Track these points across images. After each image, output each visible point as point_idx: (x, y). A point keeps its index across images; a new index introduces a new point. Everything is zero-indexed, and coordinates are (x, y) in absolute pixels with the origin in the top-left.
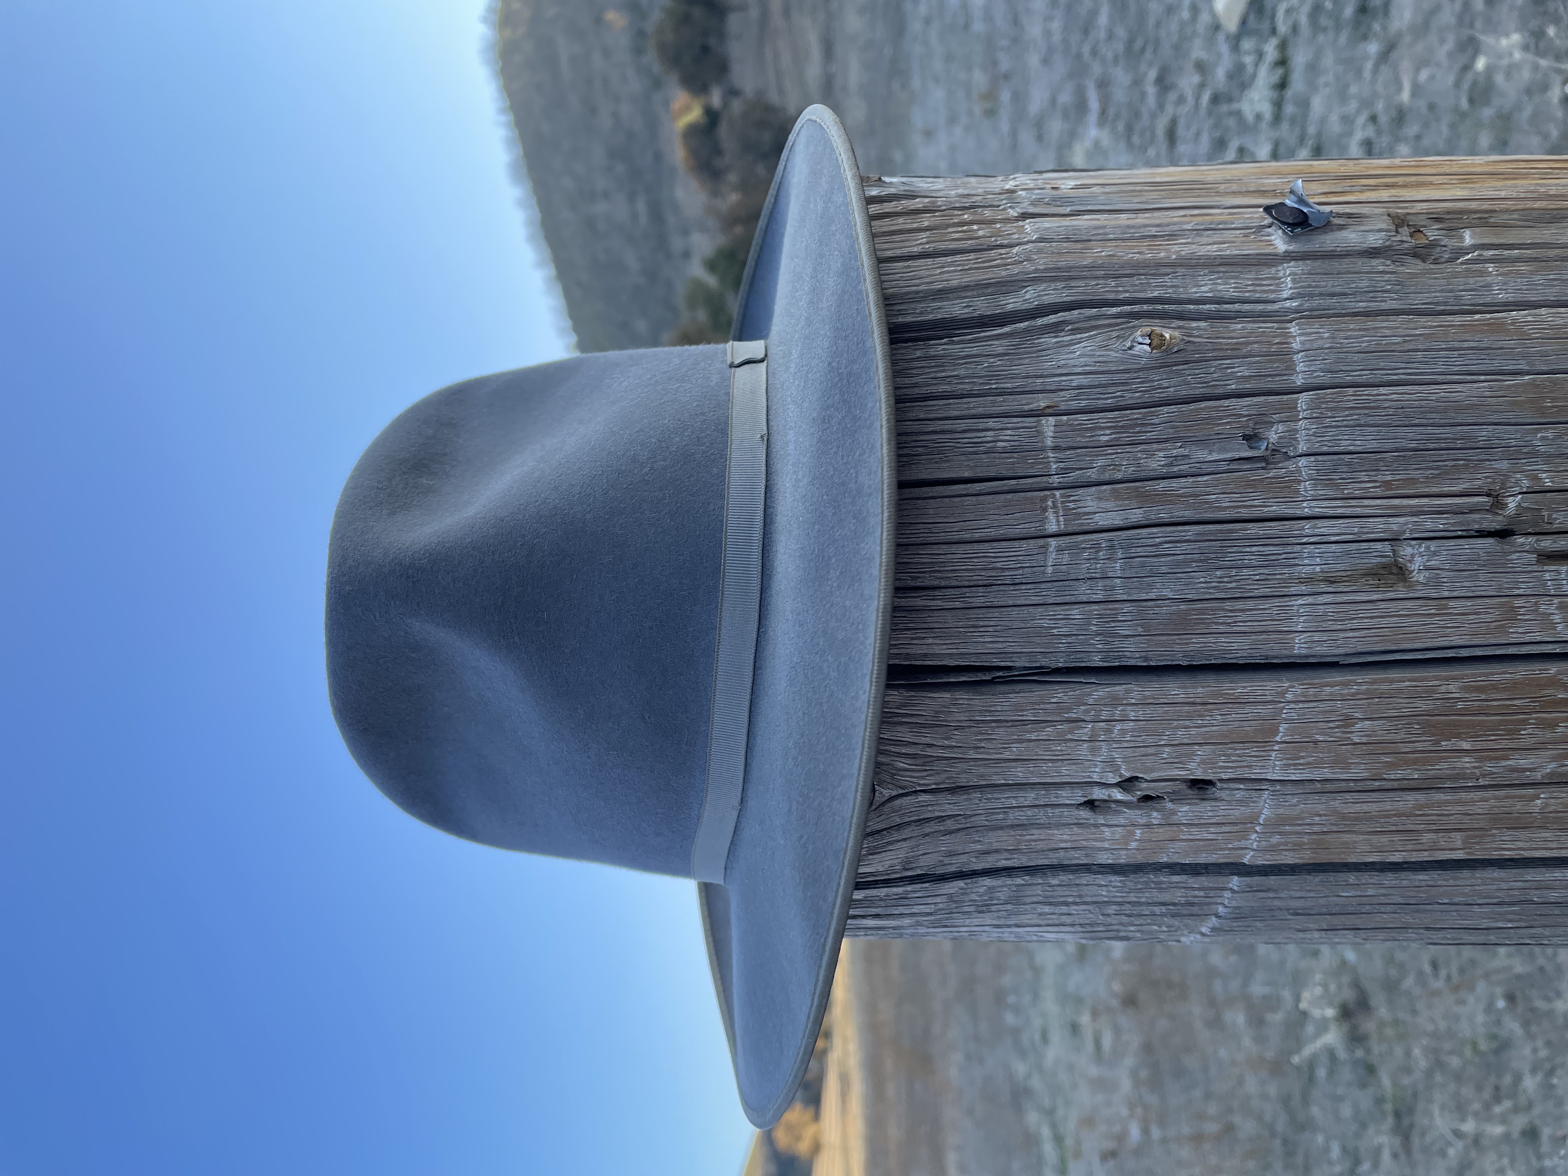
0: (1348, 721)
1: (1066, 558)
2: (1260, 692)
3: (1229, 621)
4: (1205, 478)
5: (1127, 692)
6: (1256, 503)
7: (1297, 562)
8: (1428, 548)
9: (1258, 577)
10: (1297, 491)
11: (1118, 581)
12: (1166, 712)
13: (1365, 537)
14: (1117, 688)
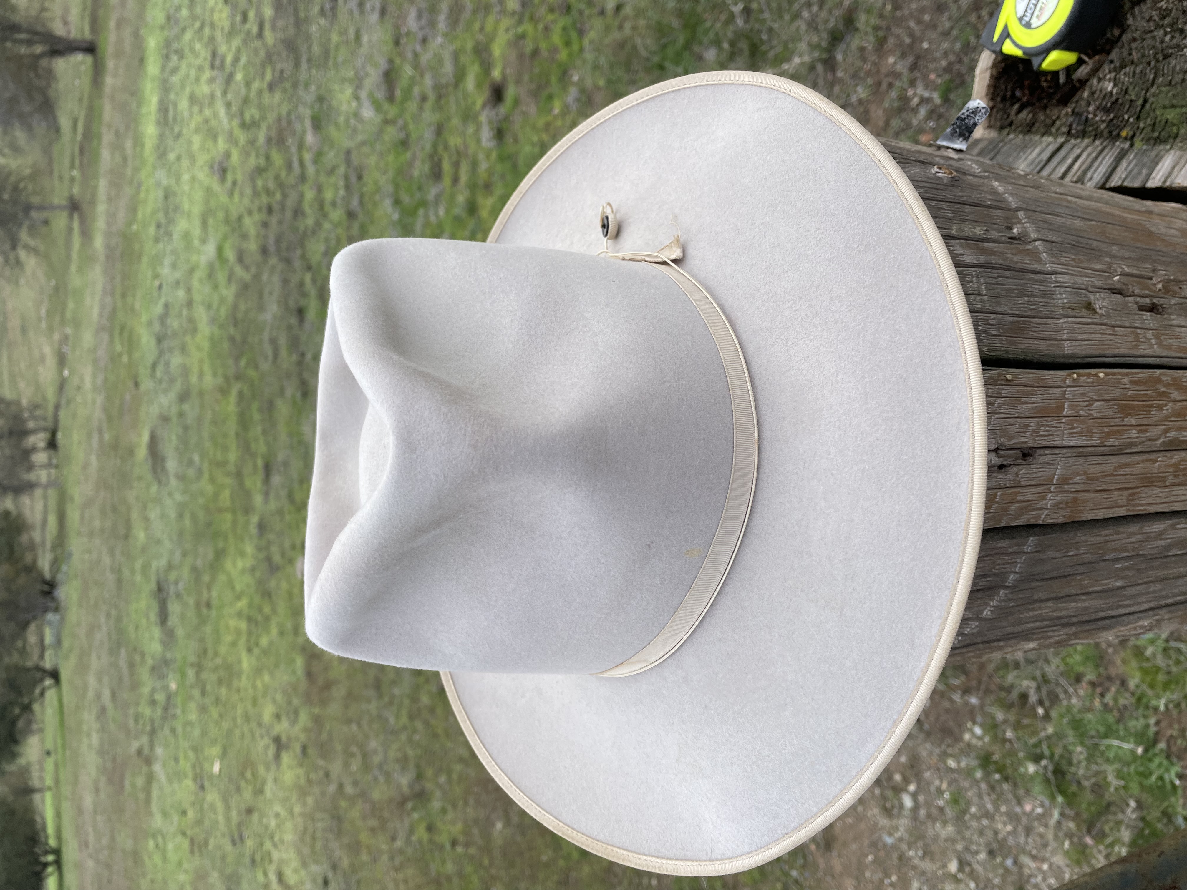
0: (1091, 402)
2: (1055, 379)
3: (1036, 329)
4: (1002, 245)
5: (1000, 374)
6: (1028, 262)
7: (1054, 296)
8: (1100, 295)
9: (1042, 304)
10: (1041, 258)
12: (1018, 391)
13: (1077, 286)
14: (995, 372)
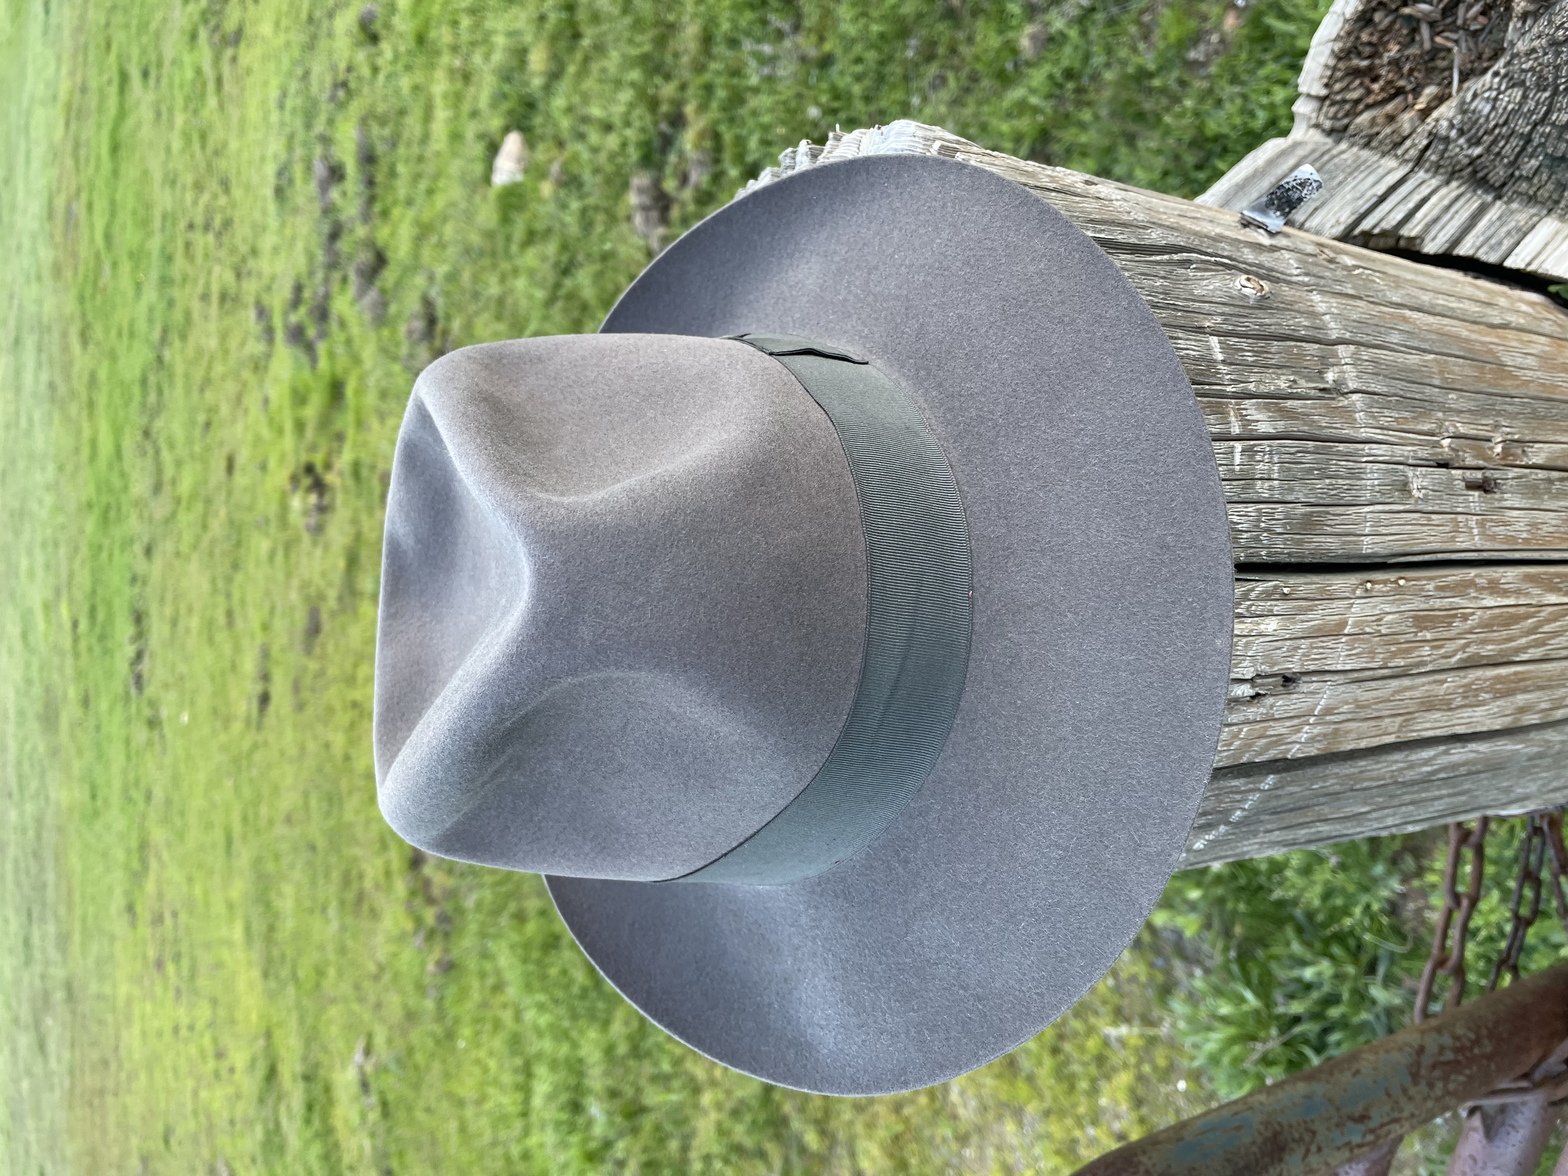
1: (1246, 459)
2: (1343, 589)
3: (1332, 522)
4: (1309, 402)
5: (1276, 587)
6: (1338, 426)
8: (1421, 471)
9: (1346, 487)
11: (1276, 482)
12: (1294, 607)
13: (1394, 459)
14: (1270, 584)
